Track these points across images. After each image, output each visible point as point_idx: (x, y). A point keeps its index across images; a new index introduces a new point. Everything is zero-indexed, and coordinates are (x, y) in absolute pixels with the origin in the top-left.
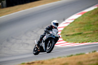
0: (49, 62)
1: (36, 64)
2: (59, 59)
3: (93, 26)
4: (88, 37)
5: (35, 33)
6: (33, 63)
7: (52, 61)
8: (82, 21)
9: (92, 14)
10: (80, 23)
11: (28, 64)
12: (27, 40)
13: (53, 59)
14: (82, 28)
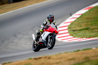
1: (43, 59)
4: (95, 32)
8: (89, 16)
10: (87, 18)
14: (89, 23)
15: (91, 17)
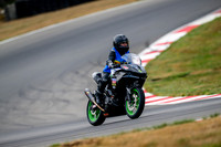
3: (213, 58)
4: (202, 82)
8: (188, 47)
9: (210, 30)
12: (64, 91)
14: (189, 63)
15: (193, 49)
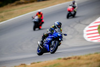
0: (85, 58)
1: (73, 59)
2: (96, 55)
5: (72, 28)
6: (69, 58)
7: (89, 57)
11: (65, 59)
13: (90, 54)
